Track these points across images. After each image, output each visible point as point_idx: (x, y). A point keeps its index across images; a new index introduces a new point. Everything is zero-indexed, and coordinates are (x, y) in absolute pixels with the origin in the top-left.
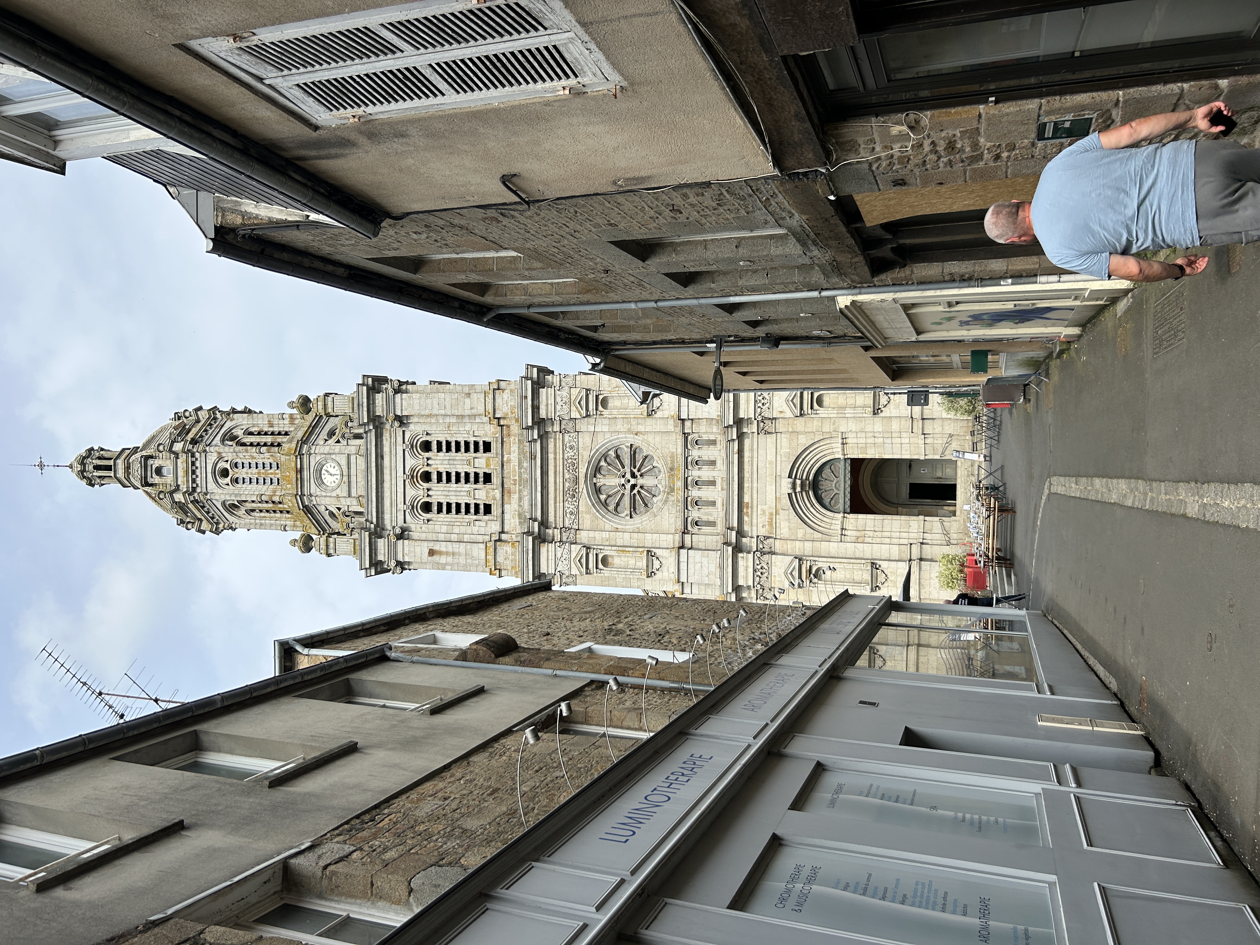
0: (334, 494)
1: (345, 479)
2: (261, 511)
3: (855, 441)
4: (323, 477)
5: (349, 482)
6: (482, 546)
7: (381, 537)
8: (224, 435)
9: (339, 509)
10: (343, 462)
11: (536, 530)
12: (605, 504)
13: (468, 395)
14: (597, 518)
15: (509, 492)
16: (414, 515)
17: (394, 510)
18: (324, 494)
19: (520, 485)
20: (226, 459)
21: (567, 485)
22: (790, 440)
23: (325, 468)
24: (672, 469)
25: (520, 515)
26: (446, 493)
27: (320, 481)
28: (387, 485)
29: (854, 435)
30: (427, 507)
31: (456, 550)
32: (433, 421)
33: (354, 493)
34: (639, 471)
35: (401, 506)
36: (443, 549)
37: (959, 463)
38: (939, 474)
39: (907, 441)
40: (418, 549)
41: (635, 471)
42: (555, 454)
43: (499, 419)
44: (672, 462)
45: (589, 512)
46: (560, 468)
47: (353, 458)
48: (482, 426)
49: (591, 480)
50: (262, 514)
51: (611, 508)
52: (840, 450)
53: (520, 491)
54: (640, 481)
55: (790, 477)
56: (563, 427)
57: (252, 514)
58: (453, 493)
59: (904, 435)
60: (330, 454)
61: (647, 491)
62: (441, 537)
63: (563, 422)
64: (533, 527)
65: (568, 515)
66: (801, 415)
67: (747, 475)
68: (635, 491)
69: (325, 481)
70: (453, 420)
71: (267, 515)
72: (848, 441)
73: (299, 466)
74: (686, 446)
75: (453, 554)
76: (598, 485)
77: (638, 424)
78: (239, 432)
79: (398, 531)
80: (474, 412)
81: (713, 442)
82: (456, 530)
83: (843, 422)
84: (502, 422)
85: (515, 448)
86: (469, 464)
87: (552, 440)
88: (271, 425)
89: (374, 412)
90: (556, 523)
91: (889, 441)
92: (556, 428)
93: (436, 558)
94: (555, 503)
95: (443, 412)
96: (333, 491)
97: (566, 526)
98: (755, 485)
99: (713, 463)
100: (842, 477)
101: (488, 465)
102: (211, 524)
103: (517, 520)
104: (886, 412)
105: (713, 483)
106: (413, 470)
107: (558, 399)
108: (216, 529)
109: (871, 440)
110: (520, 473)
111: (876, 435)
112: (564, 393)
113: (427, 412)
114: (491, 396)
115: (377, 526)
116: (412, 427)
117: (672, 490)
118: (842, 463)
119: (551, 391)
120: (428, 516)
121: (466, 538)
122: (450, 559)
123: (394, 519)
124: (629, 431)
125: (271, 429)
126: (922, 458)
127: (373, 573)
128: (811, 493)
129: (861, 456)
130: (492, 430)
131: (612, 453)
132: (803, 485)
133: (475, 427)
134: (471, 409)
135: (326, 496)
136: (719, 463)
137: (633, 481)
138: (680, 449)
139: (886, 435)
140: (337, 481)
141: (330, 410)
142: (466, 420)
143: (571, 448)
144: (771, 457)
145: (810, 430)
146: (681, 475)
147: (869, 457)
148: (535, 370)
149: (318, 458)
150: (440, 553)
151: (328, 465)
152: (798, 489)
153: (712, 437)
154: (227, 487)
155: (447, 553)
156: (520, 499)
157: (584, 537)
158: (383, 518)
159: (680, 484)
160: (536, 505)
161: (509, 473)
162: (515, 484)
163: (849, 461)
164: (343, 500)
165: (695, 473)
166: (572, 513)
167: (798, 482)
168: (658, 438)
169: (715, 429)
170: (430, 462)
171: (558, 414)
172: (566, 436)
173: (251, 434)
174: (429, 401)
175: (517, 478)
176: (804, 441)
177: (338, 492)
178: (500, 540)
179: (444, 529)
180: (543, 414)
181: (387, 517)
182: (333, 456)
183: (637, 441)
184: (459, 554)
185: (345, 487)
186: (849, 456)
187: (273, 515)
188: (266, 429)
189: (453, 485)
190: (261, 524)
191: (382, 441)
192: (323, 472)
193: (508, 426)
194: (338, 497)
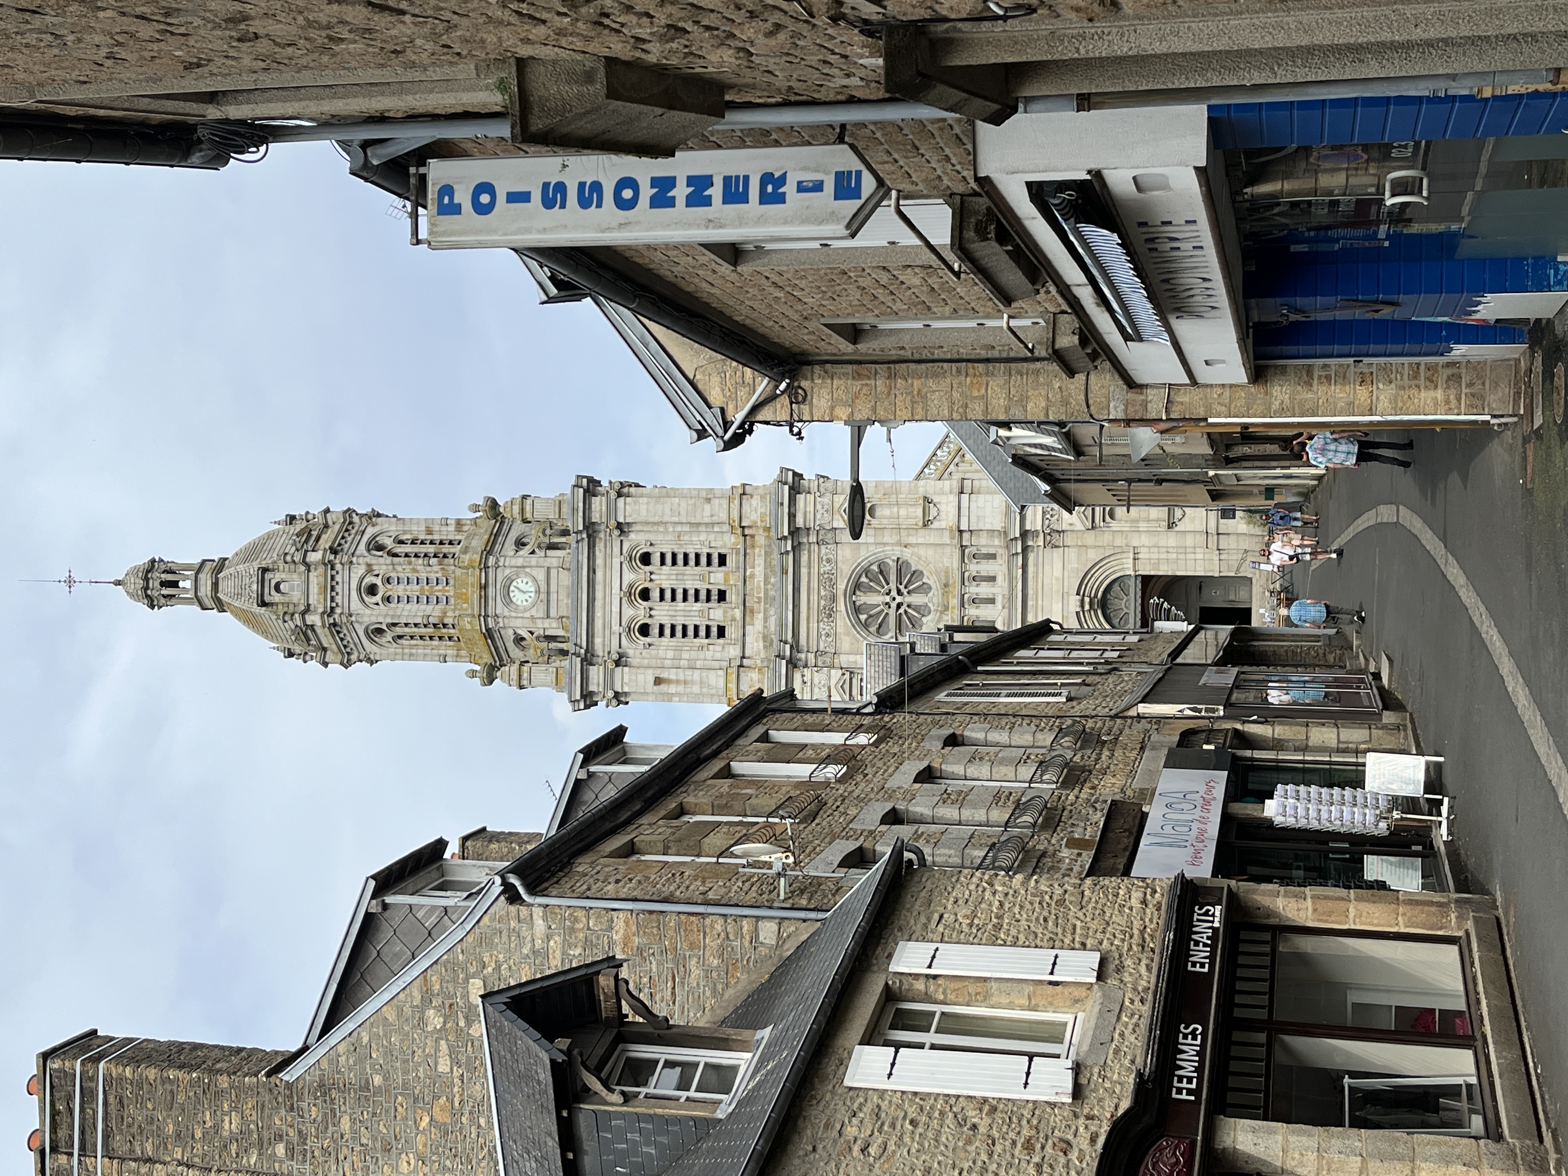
0: (527, 615)
3: (1147, 556)
4: (511, 594)
5: (548, 601)
6: (721, 673)
7: (592, 664)
8: (369, 544)
9: (532, 633)
10: (541, 576)
11: (788, 653)
12: (866, 626)
13: (708, 500)
14: (857, 640)
15: (752, 612)
16: (631, 640)
17: (607, 632)
18: (513, 614)
19: (765, 604)
20: (376, 573)
21: (823, 603)
22: (1079, 555)
23: (514, 583)
24: (946, 585)
25: (765, 638)
26: (673, 613)
27: (508, 601)
28: (598, 604)
29: (1146, 550)
30: (644, 630)
31: (688, 678)
32: (661, 529)
33: (553, 613)
34: (906, 587)
35: (616, 628)
36: (673, 677)
37: (1254, 581)
38: (1232, 597)
39: (1201, 556)
40: (641, 678)
41: (902, 587)
42: (809, 568)
43: (743, 528)
44: (947, 577)
45: (848, 634)
46: (815, 584)
47: (554, 573)
48: (719, 535)
49: (851, 597)
50: (413, 642)
51: (873, 629)
52: (1131, 566)
53: (766, 610)
54: (908, 599)
55: (1078, 594)
56: (820, 537)
57: (399, 641)
58: (681, 613)
59: (1198, 550)
60: (524, 567)
61: (914, 610)
62: (668, 663)
63: (822, 532)
64: (784, 651)
65: (823, 638)
66: (1093, 528)
67: (1030, 592)
68: (901, 611)
69: (514, 600)
70: (687, 528)
71: (421, 642)
72: (1140, 556)
73: (483, 581)
74: (963, 561)
75: (685, 682)
76: (858, 603)
77: (909, 535)
78: (387, 540)
79: (615, 656)
80: (715, 519)
81: (993, 556)
82: (685, 655)
83: (1136, 535)
84: (747, 532)
85: (760, 562)
86: (703, 580)
87: (806, 552)
88: (429, 532)
89: (590, 518)
90: (808, 647)
91: (1182, 556)
92: (813, 538)
93: (663, 687)
94: (808, 623)
95: (676, 519)
96: (525, 611)
97: (821, 648)
98: (1040, 602)
99: (992, 579)
100: (1132, 595)
101: (726, 580)
102: (342, 654)
103: (761, 644)
104: (1181, 527)
105: (992, 601)
106: (631, 586)
107: (819, 507)
108: (348, 660)
109: (1164, 556)
110: (766, 591)
111: (1170, 550)
112: (826, 500)
113: (657, 519)
114: (737, 502)
115: (587, 651)
116: (632, 536)
117: (946, 608)
118: (1133, 580)
119: (810, 498)
120: (648, 640)
121: (699, 664)
122: (681, 689)
123: (607, 642)
124: (899, 544)
125: (430, 537)
126: (1217, 575)
127: (582, 706)
128: (1099, 612)
129: (1152, 573)
130: (733, 540)
131: (875, 568)
132: (1091, 603)
133: (712, 537)
134: (712, 516)
135: (516, 617)
136: (1000, 579)
137: (899, 599)
138: (956, 563)
139: (1180, 550)
140: (530, 600)
141: (528, 515)
142: (702, 528)
143: (828, 561)
144: (1058, 572)
145: (1100, 544)
146: (956, 592)
147: (1161, 573)
148: (790, 474)
149: (507, 572)
150: (668, 681)
151: (519, 580)
152: (1087, 607)
153: (992, 551)
154: (376, 607)
155: (678, 682)
156: (766, 619)
157: (844, 660)
158: (593, 642)
159: (955, 602)
160: (786, 625)
161: (752, 589)
162: (759, 602)
163: (1140, 579)
164: (539, 622)
165: (973, 590)
166: (828, 635)
167: (1087, 600)
168: (930, 552)
169: (996, 542)
170: (653, 577)
171: (818, 523)
172: (823, 548)
173: (401, 542)
174: (660, 507)
175: (762, 595)
176: (1093, 556)
177: (533, 612)
178: (741, 666)
179: (670, 654)
180: (800, 522)
181: (598, 641)
182: (528, 570)
183: (907, 554)
184: (693, 682)
185: (542, 607)
186: (1140, 573)
187: (428, 642)
188: (422, 537)
189: (680, 605)
190: (411, 655)
191: (594, 553)
192: (512, 588)
193: (753, 536)
194: (532, 617)
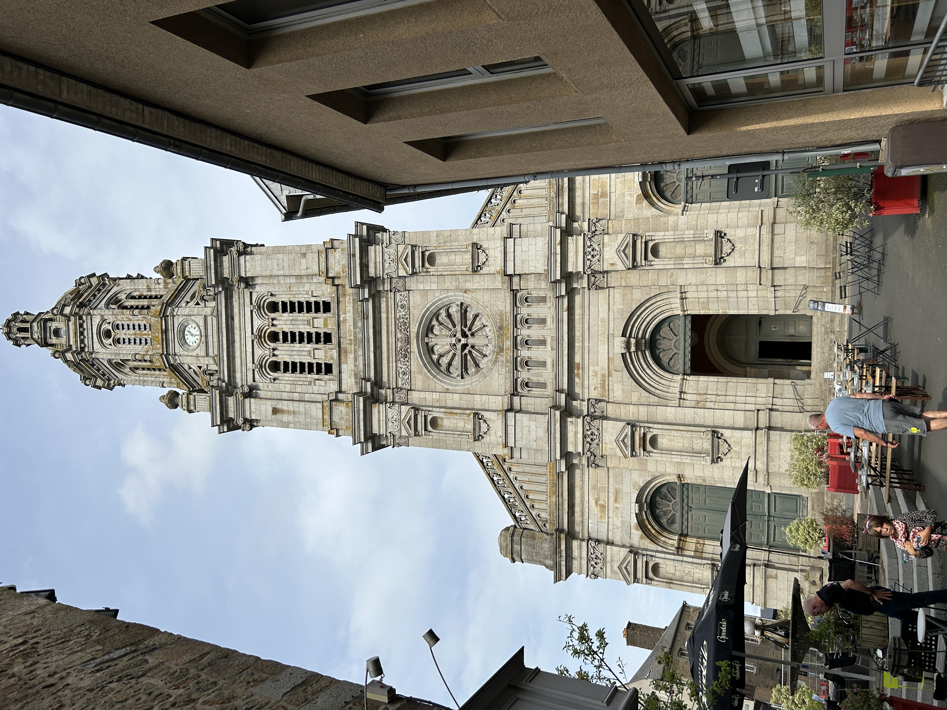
0: (194, 354)
1: (203, 339)
2: (143, 369)
3: (695, 295)
4: (186, 337)
5: (207, 343)
6: (320, 405)
7: (231, 395)
8: (110, 299)
9: (200, 367)
10: (201, 323)
11: (369, 390)
12: (437, 365)
13: (304, 255)
14: (428, 378)
15: (346, 352)
16: (262, 374)
17: (244, 369)
18: (186, 353)
19: (355, 345)
20: (108, 321)
21: (399, 344)
22: (624, 295)
23: (187, 329)
24: (501, 328)
25: (356, 375)
26: (290, 353)
27: (183, 341)
28: (237, 345)
29: (694, 288)
30: (275, 366)
31: (296, 409)
32: (275, 281)
33: (211, 354)
34: (470, 330)
35: (250, 365)
36: (285, 408)
37: (815, 319)
38: (792, 331)
39: (754, 294)
40: (263, 408)
41: (466, 330)
42: (387, 313)
43: (333, 278)
44: (502, 320)
45: (420, 372)
46: (392, 328)
47: (209, 319)
48: (319, 286)
49: (423, 339)
50: (145, 372)
51: (444, 367)
52: (679, 305)
53: (355, 351)
54: (471, 341)
55: (623, 335)
56: (393, 285)
57: (137, 371)
58: (295, 353)
59: (751, 287)
60: (190, 315)
61: (478, 351)
62: (285, 396)
63: (394, 281)
64: (366, 388)
65: (401, 376)
66: (634, 267)
67: (578, 334)
68: (466, 351)
69: (188, 341)
70: (293, 280)
71: (148, 372)
72: (688, 295)
73: (164, 328)
74: (515, 304)
75: (294, 413)
76: (430, 344)
77: (466, 281)
78: (122, 296)
79: (246, 390)
80: (310, 271)
81: (543, 300)
82: (299, 389)
83: (682, 273)
84: (337, 282)
85: (349, 308)
86: (309, 324)
87: (384, 299)
88: (149, 290)
89: (222, 274)
90: (389, 384)
91: (734, 294)
92: (387, 287)
93: (279, 416)
94: (388, 363)
95: (281, 273)
96: (194, 350)
97: (399, 386)
98: (586, 344)
99: (542, 321)
100: (681, 335)
101: (326, 325)
102: (103, 380)
103: (353, 380)
104: (730, 262)
105: (542, 342)
106: (260, 330)
107: (386, 257)
108: (108, 385)
109: (714, 294)
110: (355, 333)
111: (719, 288)
112: (391, 250)
113: (268, 273)
114: (324, 255)
115: (229, 384)
116: (258, 288)
117: (501, 350)
118: (682, 320)
119: (379, 248)
120: (275, 375)
121: (307, 397)
122: (291, 418)
123: (244, 377)
124: (457, 289)
125: (149, 293)
126: (772, 313)
127: (226, 430)
128: (647, 353)
129: (702, 312)
130: (329, 290)
131: (443, 313)
132: (637, 345)
133: (313, 288)
134: (307, 268)
135: (188, 356)
136: (549, 321)
137: (463, 341)
138: (509, 307)
139: (730, 288)
140: (197, 341)
141: (187, 274)
142: (305, 280)
143: (403, 307)
144: (603, 314)
145: (645, 284)
146: (510, 334)
147: (711, 312)
148: (365, 227)
149: (180, 320)
150: (282, 411)
151: (190, 326)
152: (633, 349)
153: (542, 294)
154: (110, 347)
155: (288, 412)
156: (356, 359)
157: (415, 397)
158: (234, 377)
159: (508, 344)
160: (369, 365)
161: (345, 333)
162: (351, 344)
163: (689, 318)
164: (201, 359)
165: (524, 332)
166: (404, 374)
167: (633, 341)
168: (487, 296)
169: (543, 285)
170: (275, 322)
171: (386, 272)
172: (398, 294)
173: (133, 298)
174: (269, 262)
175: (352, 338)
176: (639, 296)
177: (198, 351)
178: (337, 400)
179: (288, 388)
180: (372, 272)
181: (238, 375)
182: (193, 318)
183: (467, 299)
184: (299, 413)
185: (203, 346)
186: (689, 312)
187: (153, 372)
188: (145, 293)
189: (297, 346)
190: (144, 381)
191: (232, 303)
192: (186, 333)
193: (343, 286)
194: (197, 356)
